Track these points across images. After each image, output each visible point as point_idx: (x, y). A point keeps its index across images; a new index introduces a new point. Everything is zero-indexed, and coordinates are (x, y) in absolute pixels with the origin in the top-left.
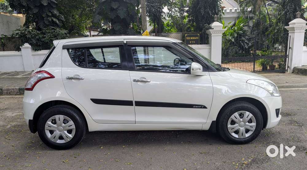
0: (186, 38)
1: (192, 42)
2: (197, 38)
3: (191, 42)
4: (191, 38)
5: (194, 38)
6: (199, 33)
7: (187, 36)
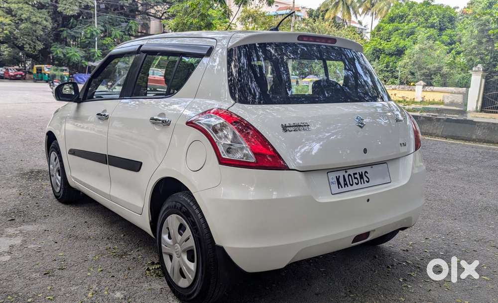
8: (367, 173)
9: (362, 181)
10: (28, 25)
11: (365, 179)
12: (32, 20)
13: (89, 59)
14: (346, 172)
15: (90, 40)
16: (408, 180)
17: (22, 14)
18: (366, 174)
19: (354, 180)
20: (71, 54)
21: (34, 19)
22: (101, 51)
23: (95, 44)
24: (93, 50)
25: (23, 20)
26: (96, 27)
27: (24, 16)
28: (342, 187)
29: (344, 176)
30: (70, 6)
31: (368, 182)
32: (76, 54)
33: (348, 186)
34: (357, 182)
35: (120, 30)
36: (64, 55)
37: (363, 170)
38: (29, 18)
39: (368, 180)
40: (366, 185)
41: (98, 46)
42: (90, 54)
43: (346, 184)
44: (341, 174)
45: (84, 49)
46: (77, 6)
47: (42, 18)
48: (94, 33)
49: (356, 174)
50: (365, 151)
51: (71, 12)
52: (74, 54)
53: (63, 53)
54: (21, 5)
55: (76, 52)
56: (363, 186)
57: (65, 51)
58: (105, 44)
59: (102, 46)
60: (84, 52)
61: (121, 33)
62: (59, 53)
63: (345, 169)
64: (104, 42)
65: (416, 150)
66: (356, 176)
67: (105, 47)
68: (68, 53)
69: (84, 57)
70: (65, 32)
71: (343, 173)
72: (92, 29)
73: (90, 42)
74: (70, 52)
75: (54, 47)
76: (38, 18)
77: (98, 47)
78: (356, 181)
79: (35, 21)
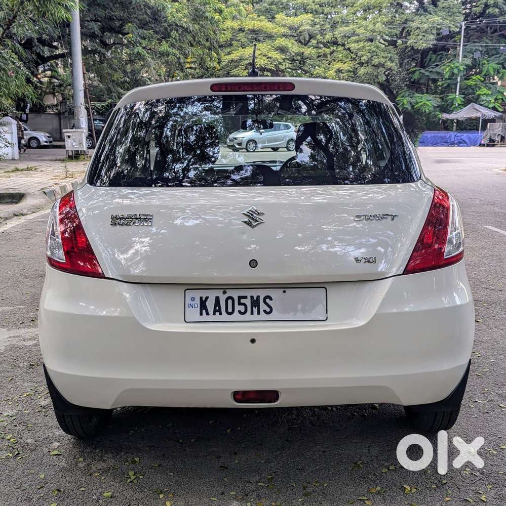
8: (271, 299)
9: (255, 310)
10: (369, 69)
11: (263, 307)
12: (373, 62)
13: (445, 109)
14: (225, 293)
15: (448, 81)
16: (367, 322)
17: (363, 56)
18: (268, 301)
19: (237, 306)
20: (420, 104)
21: (376, 61)
22: (463, 96)
23: (456, 86)
24: (451, 96)
25: (363, 63)
26: (461, 61)
27: (365, 57)
28: (208, 314)
29: (217, 299)
30: (424, 36)
31: (268, 313)
32: (428, 103)
33: (221, 314)
34: (243, 311)
35: (497, 62)
36: (413, 107)
37: (262, 294)
38: (370, 60)
39: (268, 310)
40: (264, 316)
41: (460, 89)
42: (447, 101)
43: (219, 311)
44: (213, 295)
45: (441, 96)
46: (433, 34)
47: (386, 57)
48: (456, 71)
49: (246, 297)
50: (253, 263)
51: (424, 45)
52: (425, 104)
53: (411, 103)
54: (361, 44)
55: (428, 101)
56: (255, 317)
57: (413, 101)
58: (470, 86)
59: (466, 89)
60: (439, 100)
61: (496, 66)
62: (406, 103)
63: (224, 288)
64: (470, 82)
65: (407, 271)
66: (242, 301)
67: (471, 91)
68: (417, 103)
69: (438, 106)
70: (417, 73)
71: (219, 293)
72: (452, 66)
73: (449, 85)
74: (421, 100)
75: (401, 95)
76: (382, 59)
77: (459, 92)
78: (241, 308)
79: (377, 63)
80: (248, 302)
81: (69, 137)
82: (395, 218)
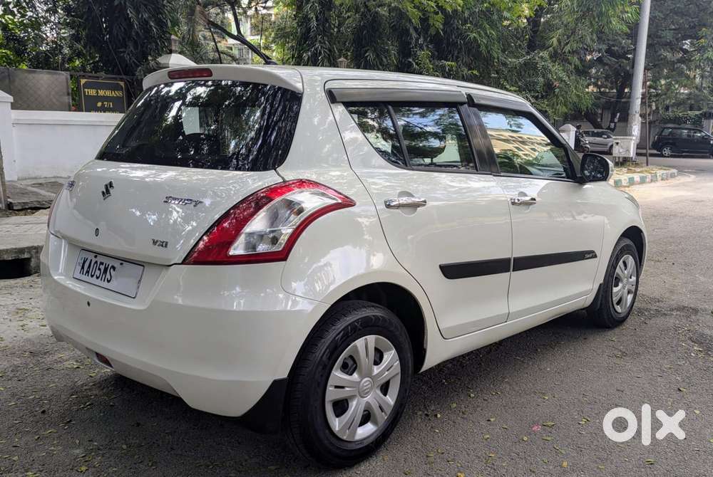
0: (84, 92)
1: (103, 105)
2: (118, 94)
3: (99, 104)
4: (101, 93)
5: (108, 93)
6: (122, 80)
7: (86, 86)
9: (104, 276)
11: (108, 276)
14: (96, 257)
18: (112, 270)
19: (97, 270)
28: (83, 273)
29: (91, 261)
31: (109, 281)
33: (88, 275)
34: (98, 275)
39: (109, 279)
40: (105, 284)
43: (88, 272)
44: (90, 256)
49: (103, 264)
56: (102, 283)
63: (97, 254)
71: (93, 256)
78: (98, 273)
80: (102, 267)
81: (617, 143)
82: (199, 206)
